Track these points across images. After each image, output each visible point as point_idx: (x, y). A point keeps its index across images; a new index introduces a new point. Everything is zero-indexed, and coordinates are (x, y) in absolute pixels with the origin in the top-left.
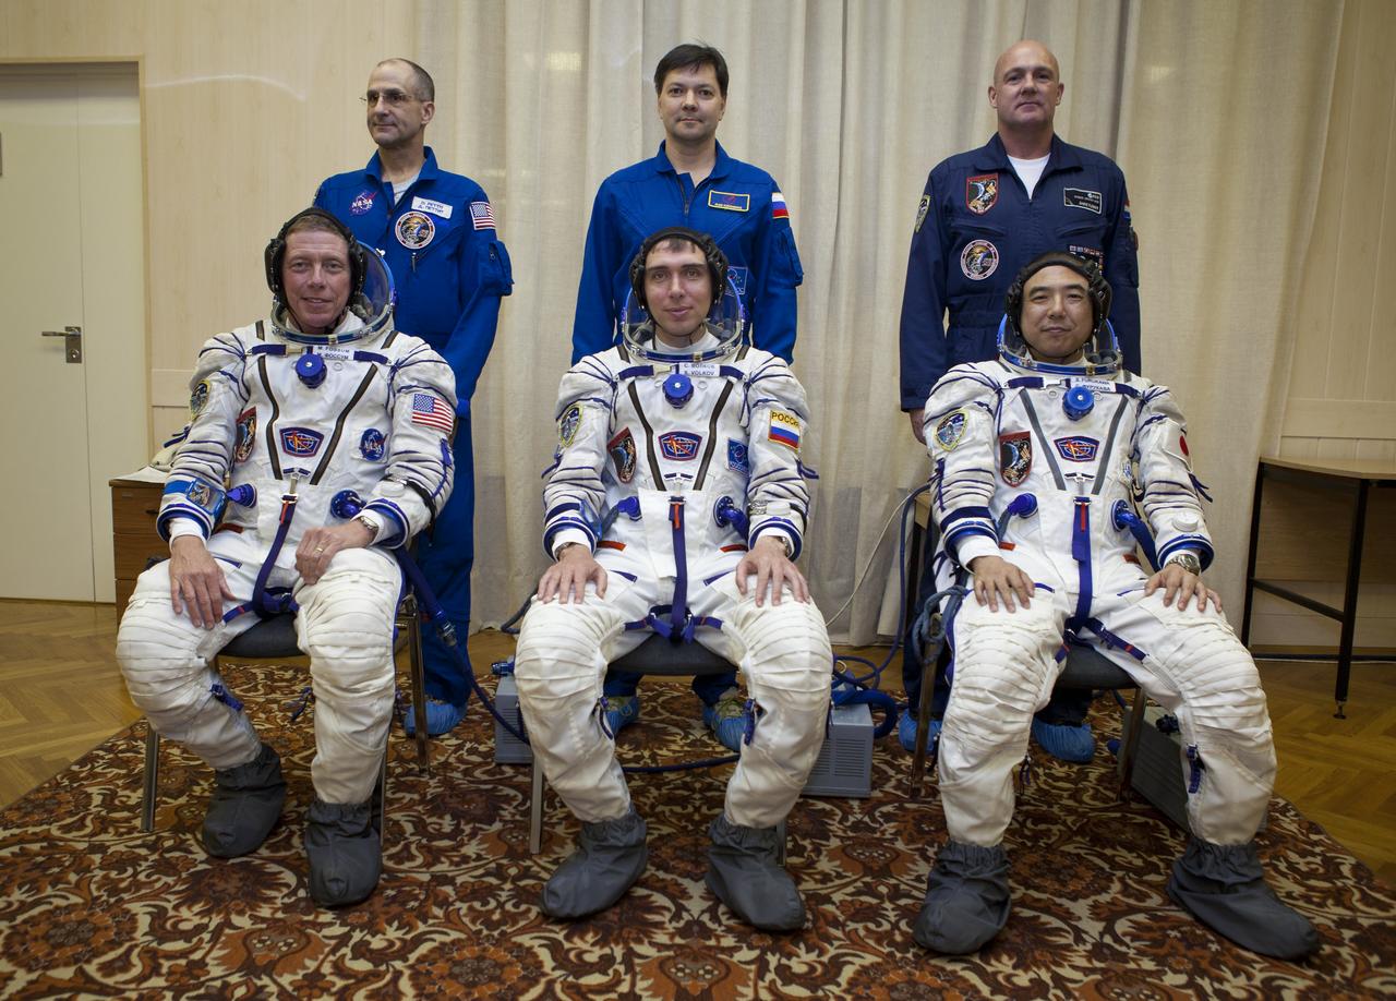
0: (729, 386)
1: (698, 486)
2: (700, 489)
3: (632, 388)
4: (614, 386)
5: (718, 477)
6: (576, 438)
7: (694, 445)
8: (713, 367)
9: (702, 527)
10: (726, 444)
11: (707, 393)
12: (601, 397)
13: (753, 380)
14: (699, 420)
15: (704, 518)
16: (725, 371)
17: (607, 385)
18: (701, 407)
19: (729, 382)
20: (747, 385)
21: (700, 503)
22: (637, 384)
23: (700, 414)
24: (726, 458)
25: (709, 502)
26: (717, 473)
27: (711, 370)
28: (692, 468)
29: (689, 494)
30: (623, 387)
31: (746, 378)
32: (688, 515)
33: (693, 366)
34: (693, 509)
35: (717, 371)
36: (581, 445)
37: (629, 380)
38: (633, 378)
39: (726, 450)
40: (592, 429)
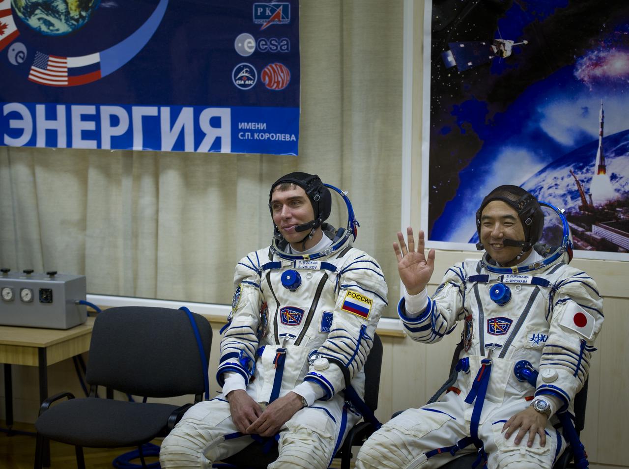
0: (326, 277)
1: (298, 343)
2: (299, 345)
3: (268, 275)
4: (260, 274)
5: (312, 338)
6: (239, 307)
7: (299, 316)
8: (316, 263)
9: (297, 369)
10: (321, 315)
11: (311, 282)
12: (253, 281)
13: (342, 272)
14: (305, 299)
15: (299, 364)
16: (325, 266)
17: (256, 273)
18: (307, 290)
19: (326, 274)
20: (339, 276)
21: (296, 354)
22: (272, 274)
23: (307, 294)
24: (319, 326)
25: (304, 353)
26: (312, 335)
27: (315, 265)
28: (296, 330)
29: (291, 348)
30: (264, 275)
31: (339, 270)
32: (288, 361)
33: (304, 262)
34: (292, 358)
35: (319, 266)
36: (242, 311)
37: (267, 271)
38: (269, 270)
39: (320, 320)
40: (248, 301)
